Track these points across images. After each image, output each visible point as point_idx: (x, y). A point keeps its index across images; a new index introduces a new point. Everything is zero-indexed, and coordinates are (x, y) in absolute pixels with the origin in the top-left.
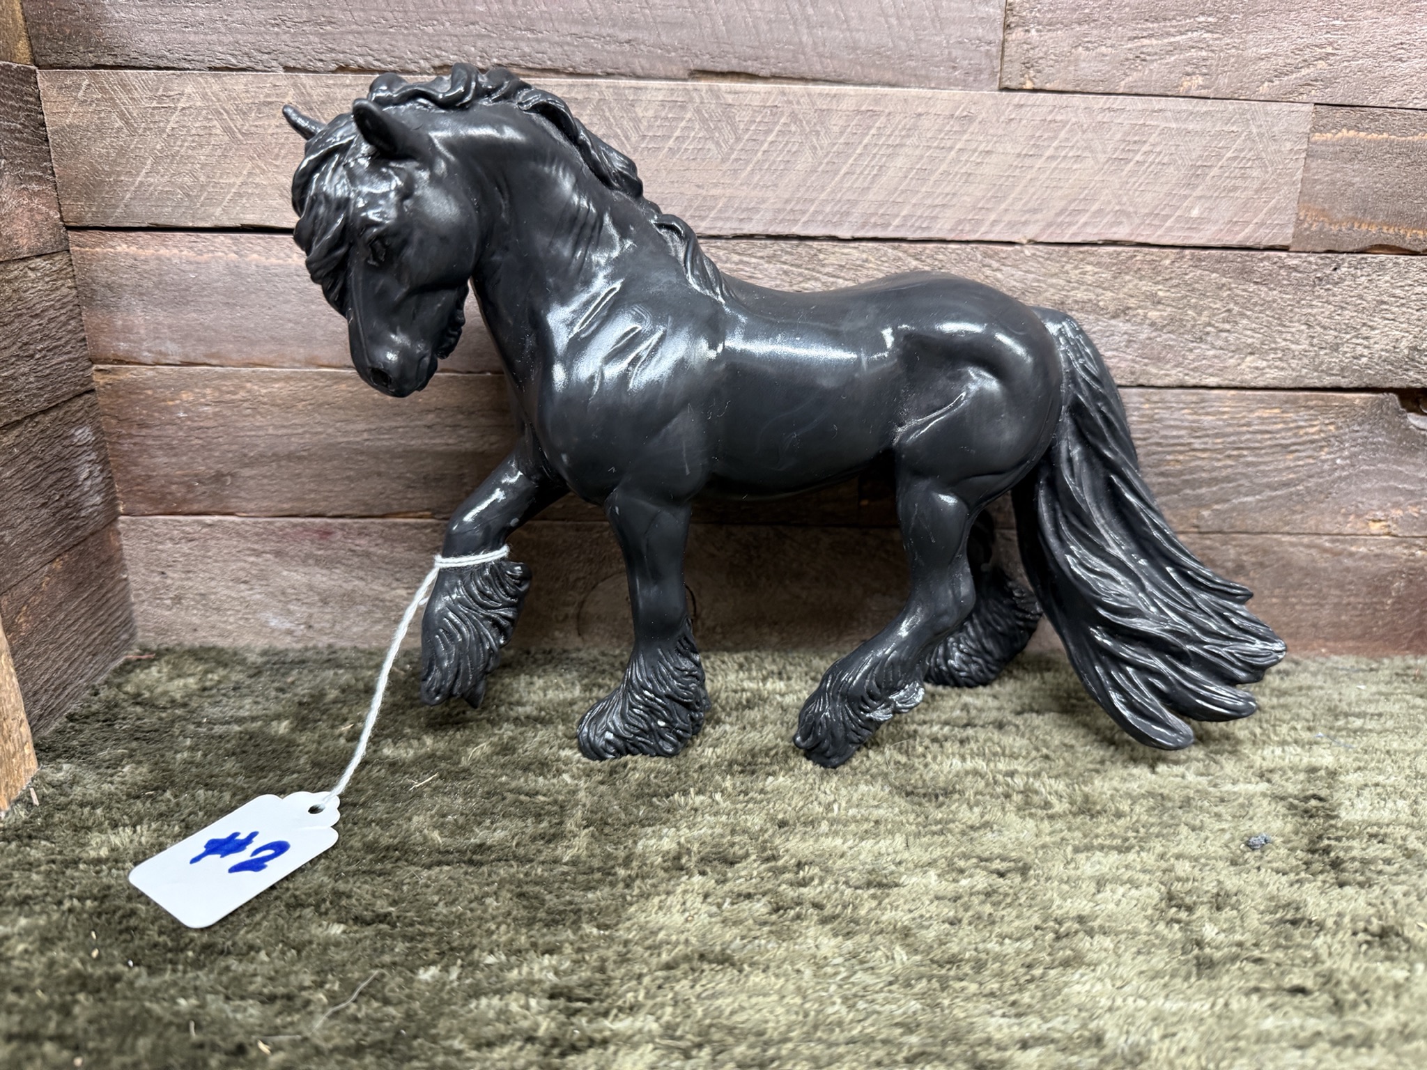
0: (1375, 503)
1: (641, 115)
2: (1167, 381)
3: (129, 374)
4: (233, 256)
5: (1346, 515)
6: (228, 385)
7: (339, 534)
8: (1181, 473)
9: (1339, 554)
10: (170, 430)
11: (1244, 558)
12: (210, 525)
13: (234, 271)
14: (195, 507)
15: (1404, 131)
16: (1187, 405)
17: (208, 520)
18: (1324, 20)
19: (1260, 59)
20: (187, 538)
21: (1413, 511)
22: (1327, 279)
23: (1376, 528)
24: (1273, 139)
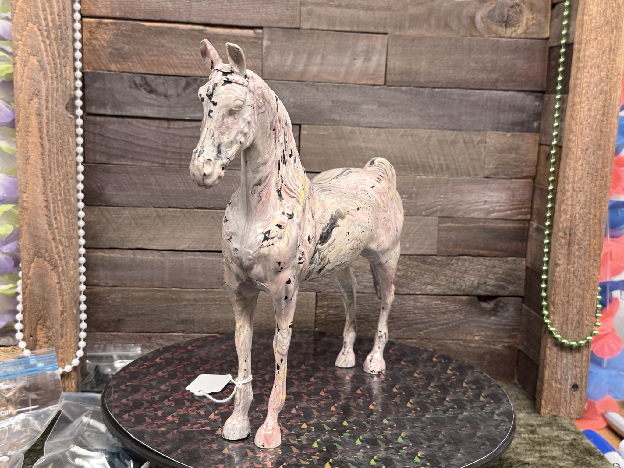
0: (475, 330)
3: (96, 289)
4: (132, 256)
5: (467, 334)
6: (126, 293)
7: (154, 339)
8: (412, 320)
9: (466, 346)
10: (106, 306)
11: (436, 348)
12: (114, 336)
13: (132, 260)
14: (110, 330)
15: (466, 224)
16: (411, 300)
17: (114, 334)
18: (438, 196)
19: (421, 205)
20: (106, 340)
21: (488, 333)
22: (449, 264)
23: (477, 338)
24: (428, 226)
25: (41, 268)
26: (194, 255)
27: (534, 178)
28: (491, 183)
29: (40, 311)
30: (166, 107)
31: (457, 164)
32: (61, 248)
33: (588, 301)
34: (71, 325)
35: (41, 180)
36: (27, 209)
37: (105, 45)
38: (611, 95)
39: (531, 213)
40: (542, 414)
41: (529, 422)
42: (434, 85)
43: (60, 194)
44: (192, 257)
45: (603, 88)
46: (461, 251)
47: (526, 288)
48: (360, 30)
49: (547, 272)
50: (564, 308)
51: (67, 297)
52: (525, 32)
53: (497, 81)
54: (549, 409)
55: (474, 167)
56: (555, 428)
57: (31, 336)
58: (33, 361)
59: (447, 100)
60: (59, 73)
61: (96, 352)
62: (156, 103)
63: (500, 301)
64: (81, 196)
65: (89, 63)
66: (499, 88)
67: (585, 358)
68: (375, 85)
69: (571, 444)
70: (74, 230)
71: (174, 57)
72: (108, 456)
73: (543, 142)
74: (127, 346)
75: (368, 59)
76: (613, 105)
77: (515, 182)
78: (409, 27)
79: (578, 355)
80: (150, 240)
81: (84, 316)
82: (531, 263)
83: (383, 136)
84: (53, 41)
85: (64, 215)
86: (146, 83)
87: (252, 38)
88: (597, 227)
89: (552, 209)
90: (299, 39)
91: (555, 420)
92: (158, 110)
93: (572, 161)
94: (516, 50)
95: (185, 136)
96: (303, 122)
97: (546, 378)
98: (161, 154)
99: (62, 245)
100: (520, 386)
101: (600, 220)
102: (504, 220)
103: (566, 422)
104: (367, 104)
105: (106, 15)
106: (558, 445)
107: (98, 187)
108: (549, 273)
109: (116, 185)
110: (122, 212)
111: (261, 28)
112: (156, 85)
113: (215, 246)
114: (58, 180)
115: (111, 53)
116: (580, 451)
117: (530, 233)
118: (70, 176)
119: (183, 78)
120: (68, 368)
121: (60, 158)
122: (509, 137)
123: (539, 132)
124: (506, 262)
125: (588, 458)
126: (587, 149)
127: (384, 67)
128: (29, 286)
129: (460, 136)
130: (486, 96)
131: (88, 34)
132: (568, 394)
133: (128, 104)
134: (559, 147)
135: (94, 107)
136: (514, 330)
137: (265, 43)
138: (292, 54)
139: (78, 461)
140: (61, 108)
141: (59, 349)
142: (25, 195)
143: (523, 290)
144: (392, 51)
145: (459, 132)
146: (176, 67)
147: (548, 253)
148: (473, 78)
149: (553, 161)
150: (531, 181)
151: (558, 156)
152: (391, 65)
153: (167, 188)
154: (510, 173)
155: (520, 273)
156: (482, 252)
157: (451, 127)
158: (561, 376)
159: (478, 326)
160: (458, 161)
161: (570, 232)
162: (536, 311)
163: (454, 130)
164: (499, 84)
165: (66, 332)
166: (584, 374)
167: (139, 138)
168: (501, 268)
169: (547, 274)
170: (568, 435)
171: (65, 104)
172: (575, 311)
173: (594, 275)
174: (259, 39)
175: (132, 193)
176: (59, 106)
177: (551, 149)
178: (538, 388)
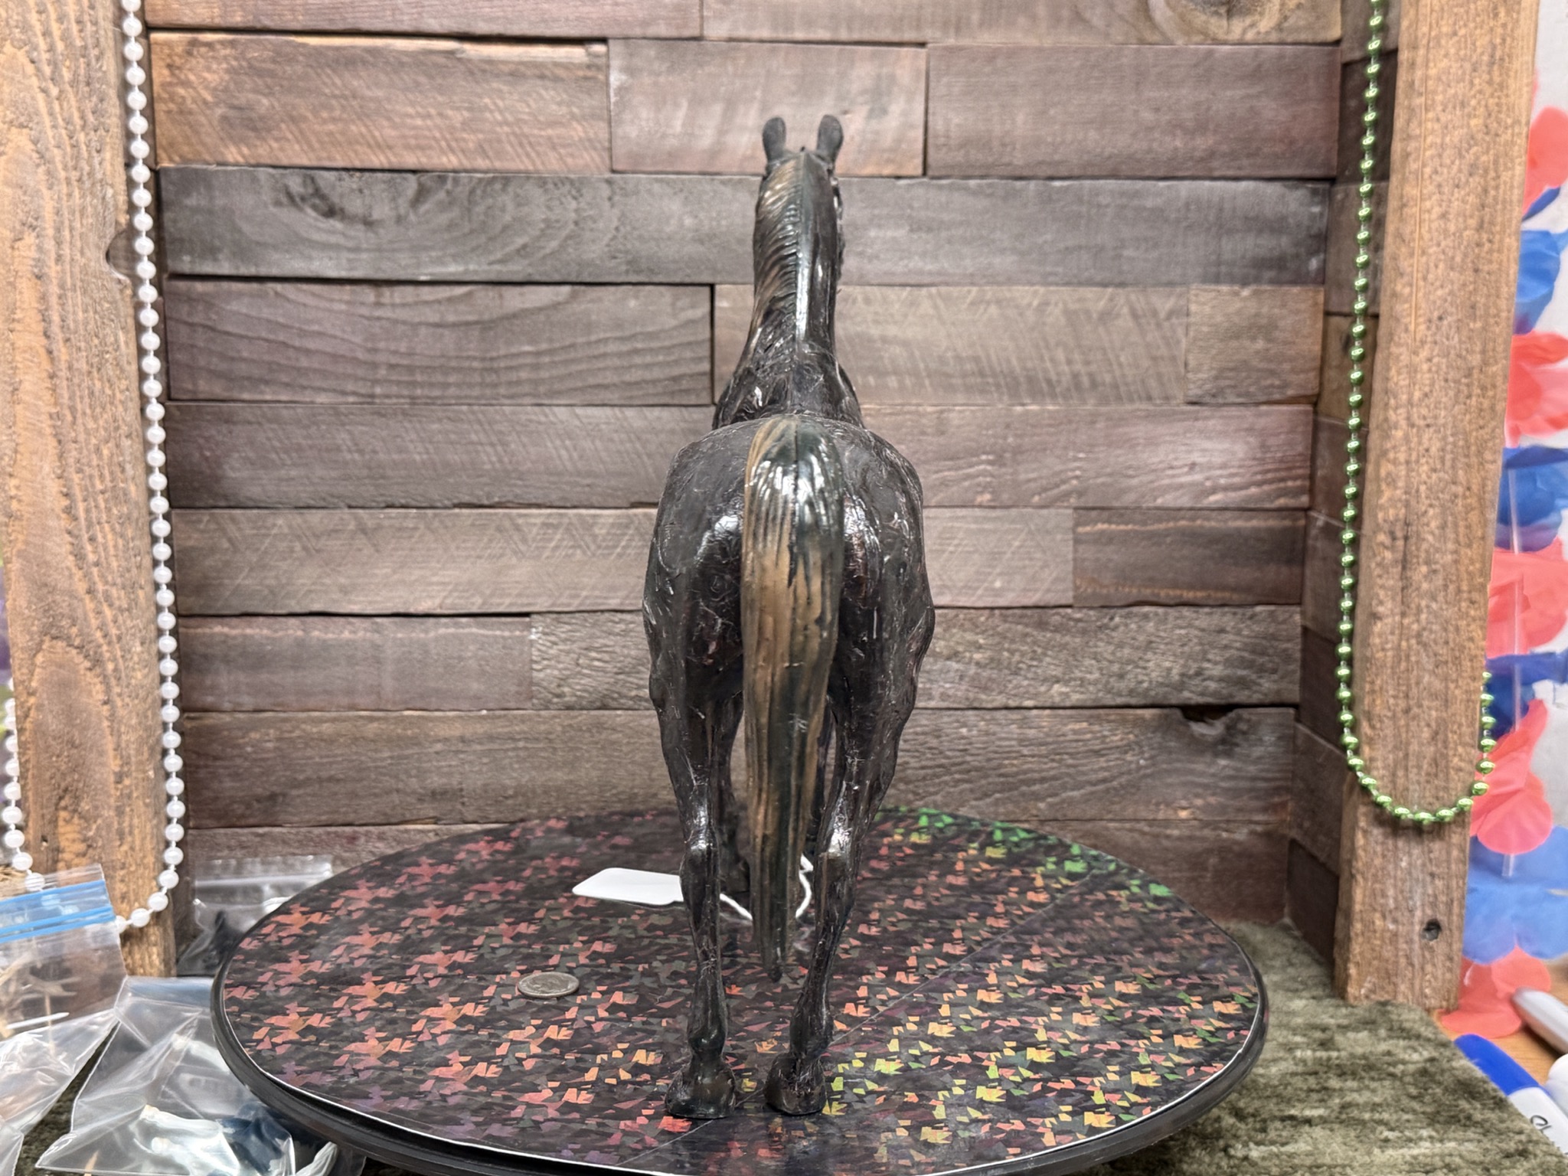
0: (1179, 794)
1: (596, 531)
2: (996, 704)
3: (212, 719)
4: (300, 633)
5: (1158, 804)
6: (287, 726)
7: (363, 840)
8: (1017, 774)
9: (1157, 836)
10: (238, 761)
12: (261, 835)
13: (300, 643)
14: (251, 821)
15: (1144, 523)
16: (1013, 722)
17: (261, 830)
18: (1071, 454)
19: (1029, 481)
20: (242, 846)
21: (1212, 800)
22: (1105, 627)
23: (1183, 814)
24: (1048, 532)
25: (61, 666)
26: (456, 625)
27: (1314, 401)
28: (1206, 418)
29: (64, 775)
30: (367, 250)
31: (1118, 373)
32: (108, 613)
33: (1458, 707)
34: (142, 809)
35: (53, 443)
36: (19, 518)
37: (209, 98)
38: (1498, 177)
39: (1311, 491)
40: (1351, 1001)
41: (1318, 1021)
42: (1050, 172)
43: (101, 476)
44: (452, 630)
45: (1477, 158)
46: (1134, 593)
47: (1304, 682)
48: (856, 36)
49: (1350, 636)
50: (1397, 727)
51: (130, 737)
52: (1279, 28)
53: (1212, 154)
54: (1367, 985)
55: (1159, 376)
56: (1383, 1032)
57: (44, 839)
58: (50, 902)
59: (1084, 209)
60: (87, 169)
61: (218, 877)
62: (342, 241)
63: (1240, 718)
64: (159, 481)
65: (171, 145)
66: (1217, 174)
67: (1455, 853)
68: (898, 178)
69: (1424, 1072)
70: (139, 567)
71: (385, 123)
72: (230, 1130)
73: (1333, 308)
74: (296, 861)
75: (878, 111)
76: (1504, 201)
77: (1267, 414)
78: (981, 24)
79: (1437, 846)
80: (344, 590)
81: (176, 786)
82: (1314, 619)
83: (926, 307)
84: (68, 87)
85: (113, 529)
86: (318, 193)
87: (579, 66)
88: (1474, 517)
89: (1359, 474)
90: (701, 65)
91: (1385, 1013)
92: (349, 260)
93: (1403, 350)
94: (1256, 74)
95: (420, 324)
96: (718, 279)
97: (1357, 907)
98: (360, 372)
99: (111, 606)
100: (1297, 933)
101: (1481, 499)
102: (1243, 510)
103: (1411, 1017)
104: (879, 226)
105: (208, 22)
106: (1392, 1075)
107: (207, 459)
108: (1357, 640)
109: (251, 455)
110: (270, 521)
111: (603, 40)
112: (342, 196)
113: (507, 601)
114: (94, 441)
115: (224, 119)
116: (1446, 1089)
117: (1310, 542)
118: (124, 429)
119: (411, 177)
120: (140, 918)
121: (98, 384)
122: (1246, 299)
123: (1323, 283)
124: (1251, 618)
125: (1464, 1104)
126: (1440, 318)
127: (920, 132)
128: (32, 713)
129: (1122, 301)
130: (1184, 193)
131: (166, 72)
132: (1416, 946)
133: (275, 247)
134: (1372, 317)
135: (187, 258)
136: (1277, 791)
137: (616, 78)
138: (685, 104)
139: (159, 1146)
140: (95, 259)
141: (114, 868)
142: (13, 482)
143: (1297, 688)
144: (939, 89)
145: (1120, 291)
146: (390, 148)
147: (1353, 588)
148: (1150, 151)
149: (1356, 352)
150: (1309, 408)
151: (1370, 339)
152: (937, 124)
153: (382, 456)
154: (1252, 389)
155: (1289, 645)
156: (1189, 595)
157: (1098, 278)
158: (1396, 899)
159: (1184, 784)
160: (1120, 365)
161: (1406, 533)
162: (1329, 741)
163: (1105, 285)
164: (1215, 164)
165: (131, 826)
166: (1456, 895)
167: (303, 334)
168: (1239, 633)
169: (1350, 642)
170: (1415, 1050)
171: (104, 247)
172: (1426, 734)
173: (1471, 639)
174: (598, 68)
175: (293, 473)
176: (88, 254)
177: (1354, 322)
178: (1339, 935)
